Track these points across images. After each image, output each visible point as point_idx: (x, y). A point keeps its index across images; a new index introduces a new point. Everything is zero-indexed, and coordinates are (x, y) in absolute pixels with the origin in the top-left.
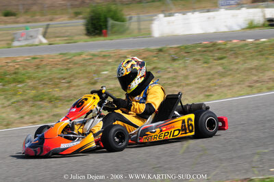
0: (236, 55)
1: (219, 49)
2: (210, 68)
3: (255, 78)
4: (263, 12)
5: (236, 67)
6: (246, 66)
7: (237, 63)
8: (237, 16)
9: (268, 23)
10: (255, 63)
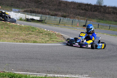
0: (12, 28)
1: (7, 25)
2: (3, 30)
3: (17, 37)
4: (26, 16)
5: (11, 32)
6: (15, 32)
7: (12, 31)
8: (17, 15)
9: (26, 20)
10: (18, 32)
